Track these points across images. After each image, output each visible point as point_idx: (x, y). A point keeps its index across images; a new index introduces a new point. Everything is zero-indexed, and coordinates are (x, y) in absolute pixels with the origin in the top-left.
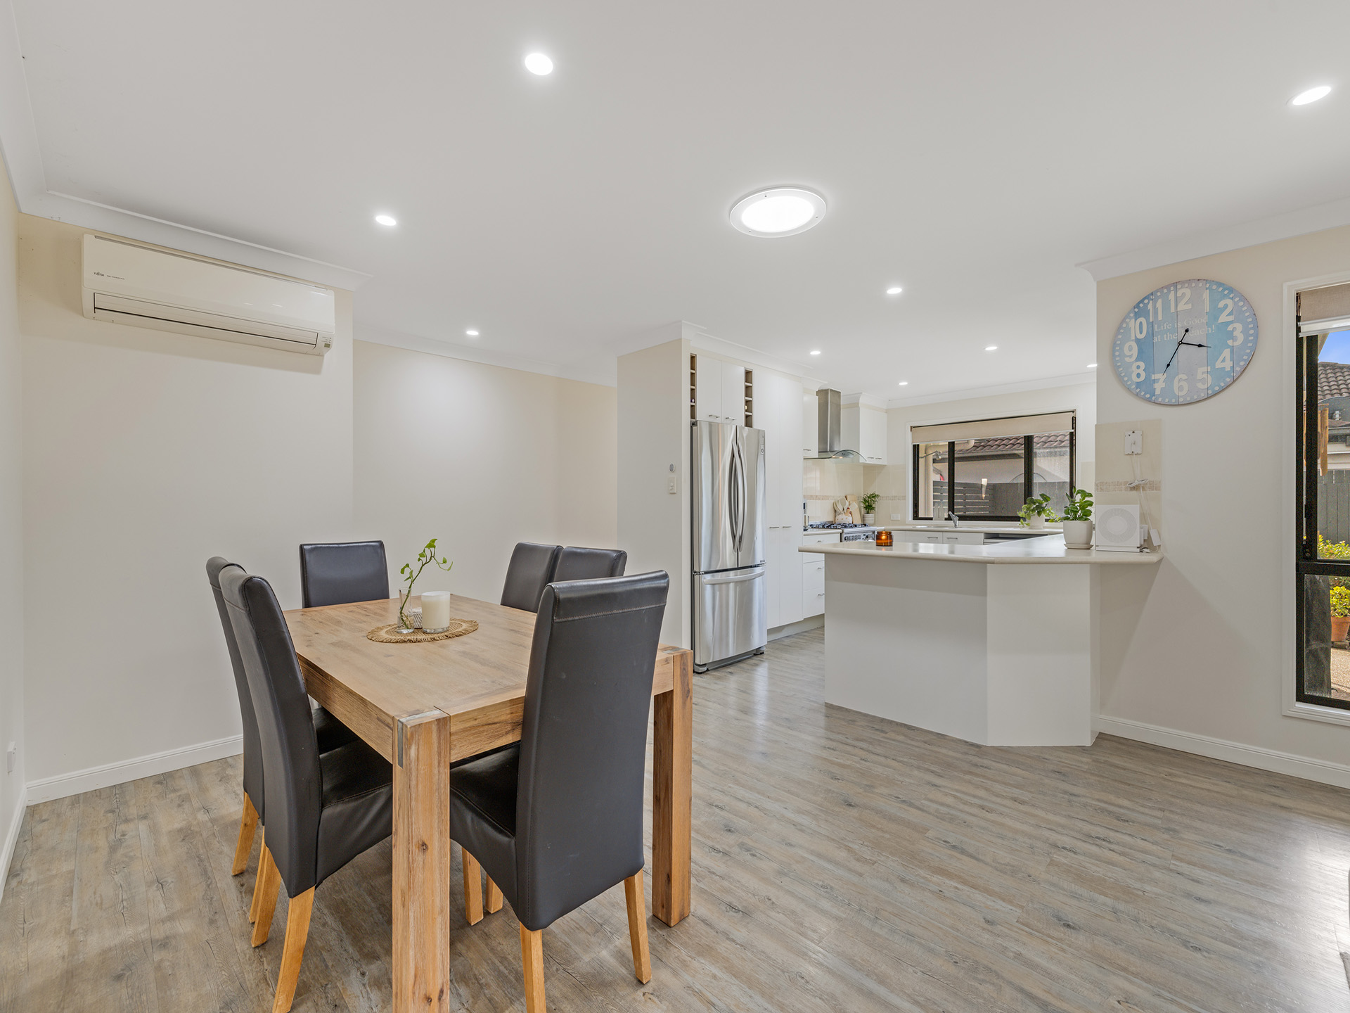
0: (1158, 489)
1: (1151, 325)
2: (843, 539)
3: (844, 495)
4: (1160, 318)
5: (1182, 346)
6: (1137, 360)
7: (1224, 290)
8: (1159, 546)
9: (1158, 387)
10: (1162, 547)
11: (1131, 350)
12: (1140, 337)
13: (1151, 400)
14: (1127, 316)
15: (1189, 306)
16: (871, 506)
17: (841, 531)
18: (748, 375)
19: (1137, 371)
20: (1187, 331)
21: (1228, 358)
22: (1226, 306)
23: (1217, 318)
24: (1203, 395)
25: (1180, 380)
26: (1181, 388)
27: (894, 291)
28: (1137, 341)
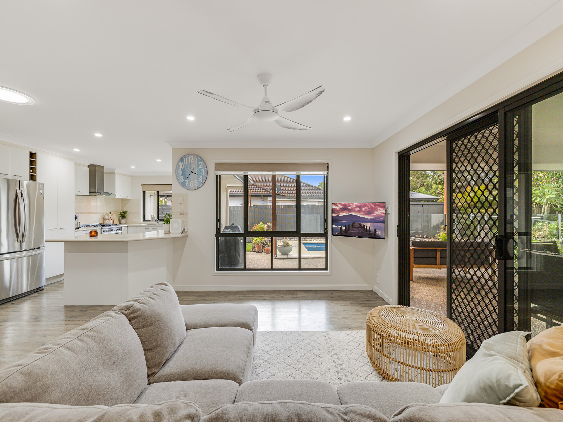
0: (187, 214)
1: (185, 165)
2: (102, 231)
3: (110, 211)
4: (187, 164)
5: (192, 173)
6: (182, 175)
7: (200, 159)
8: (187, 231)
9: (187, 184)
10: (188, 232)
11: (180, 172)
12: (182, 168)
13: (185, 187)
14: (179, 161)
15: (193, 162)
16: (124, 216)
17: (101, 228)
18: (32, 155)
19: (182, 178)
20: (193, 169)
21: (201, 178)
22: (201, 164)
23: (199, 167)
24: (196, 188)
25: (192, 183)
26: (192, 185)
27: (98, 135)
28: (181, 169)
